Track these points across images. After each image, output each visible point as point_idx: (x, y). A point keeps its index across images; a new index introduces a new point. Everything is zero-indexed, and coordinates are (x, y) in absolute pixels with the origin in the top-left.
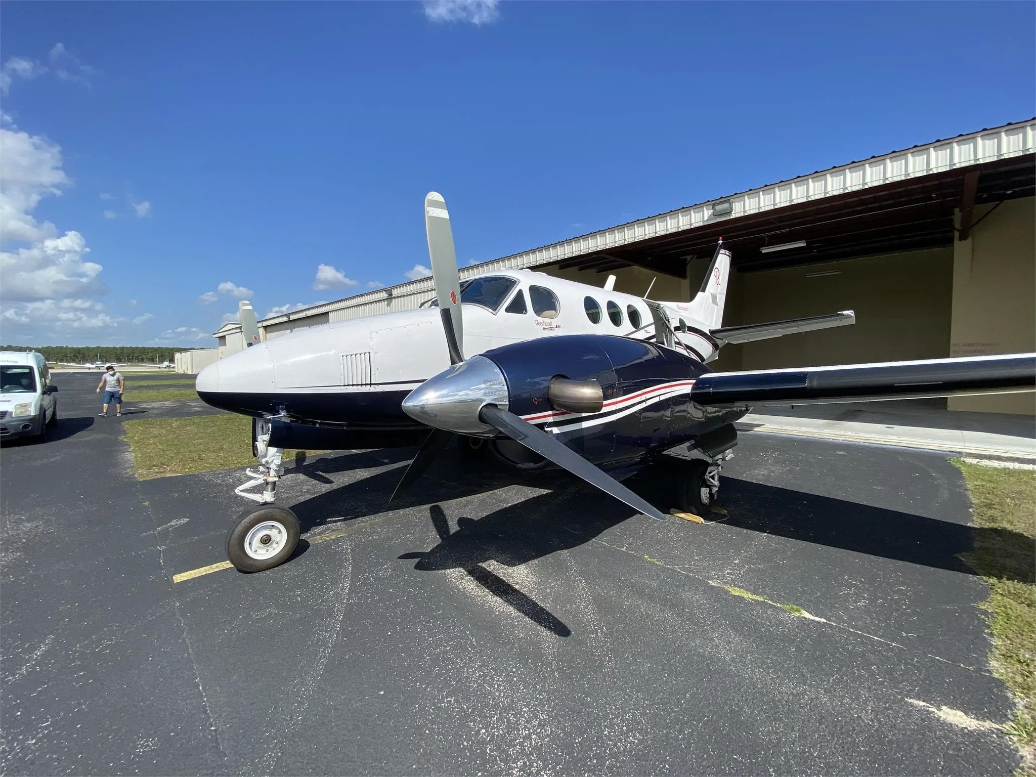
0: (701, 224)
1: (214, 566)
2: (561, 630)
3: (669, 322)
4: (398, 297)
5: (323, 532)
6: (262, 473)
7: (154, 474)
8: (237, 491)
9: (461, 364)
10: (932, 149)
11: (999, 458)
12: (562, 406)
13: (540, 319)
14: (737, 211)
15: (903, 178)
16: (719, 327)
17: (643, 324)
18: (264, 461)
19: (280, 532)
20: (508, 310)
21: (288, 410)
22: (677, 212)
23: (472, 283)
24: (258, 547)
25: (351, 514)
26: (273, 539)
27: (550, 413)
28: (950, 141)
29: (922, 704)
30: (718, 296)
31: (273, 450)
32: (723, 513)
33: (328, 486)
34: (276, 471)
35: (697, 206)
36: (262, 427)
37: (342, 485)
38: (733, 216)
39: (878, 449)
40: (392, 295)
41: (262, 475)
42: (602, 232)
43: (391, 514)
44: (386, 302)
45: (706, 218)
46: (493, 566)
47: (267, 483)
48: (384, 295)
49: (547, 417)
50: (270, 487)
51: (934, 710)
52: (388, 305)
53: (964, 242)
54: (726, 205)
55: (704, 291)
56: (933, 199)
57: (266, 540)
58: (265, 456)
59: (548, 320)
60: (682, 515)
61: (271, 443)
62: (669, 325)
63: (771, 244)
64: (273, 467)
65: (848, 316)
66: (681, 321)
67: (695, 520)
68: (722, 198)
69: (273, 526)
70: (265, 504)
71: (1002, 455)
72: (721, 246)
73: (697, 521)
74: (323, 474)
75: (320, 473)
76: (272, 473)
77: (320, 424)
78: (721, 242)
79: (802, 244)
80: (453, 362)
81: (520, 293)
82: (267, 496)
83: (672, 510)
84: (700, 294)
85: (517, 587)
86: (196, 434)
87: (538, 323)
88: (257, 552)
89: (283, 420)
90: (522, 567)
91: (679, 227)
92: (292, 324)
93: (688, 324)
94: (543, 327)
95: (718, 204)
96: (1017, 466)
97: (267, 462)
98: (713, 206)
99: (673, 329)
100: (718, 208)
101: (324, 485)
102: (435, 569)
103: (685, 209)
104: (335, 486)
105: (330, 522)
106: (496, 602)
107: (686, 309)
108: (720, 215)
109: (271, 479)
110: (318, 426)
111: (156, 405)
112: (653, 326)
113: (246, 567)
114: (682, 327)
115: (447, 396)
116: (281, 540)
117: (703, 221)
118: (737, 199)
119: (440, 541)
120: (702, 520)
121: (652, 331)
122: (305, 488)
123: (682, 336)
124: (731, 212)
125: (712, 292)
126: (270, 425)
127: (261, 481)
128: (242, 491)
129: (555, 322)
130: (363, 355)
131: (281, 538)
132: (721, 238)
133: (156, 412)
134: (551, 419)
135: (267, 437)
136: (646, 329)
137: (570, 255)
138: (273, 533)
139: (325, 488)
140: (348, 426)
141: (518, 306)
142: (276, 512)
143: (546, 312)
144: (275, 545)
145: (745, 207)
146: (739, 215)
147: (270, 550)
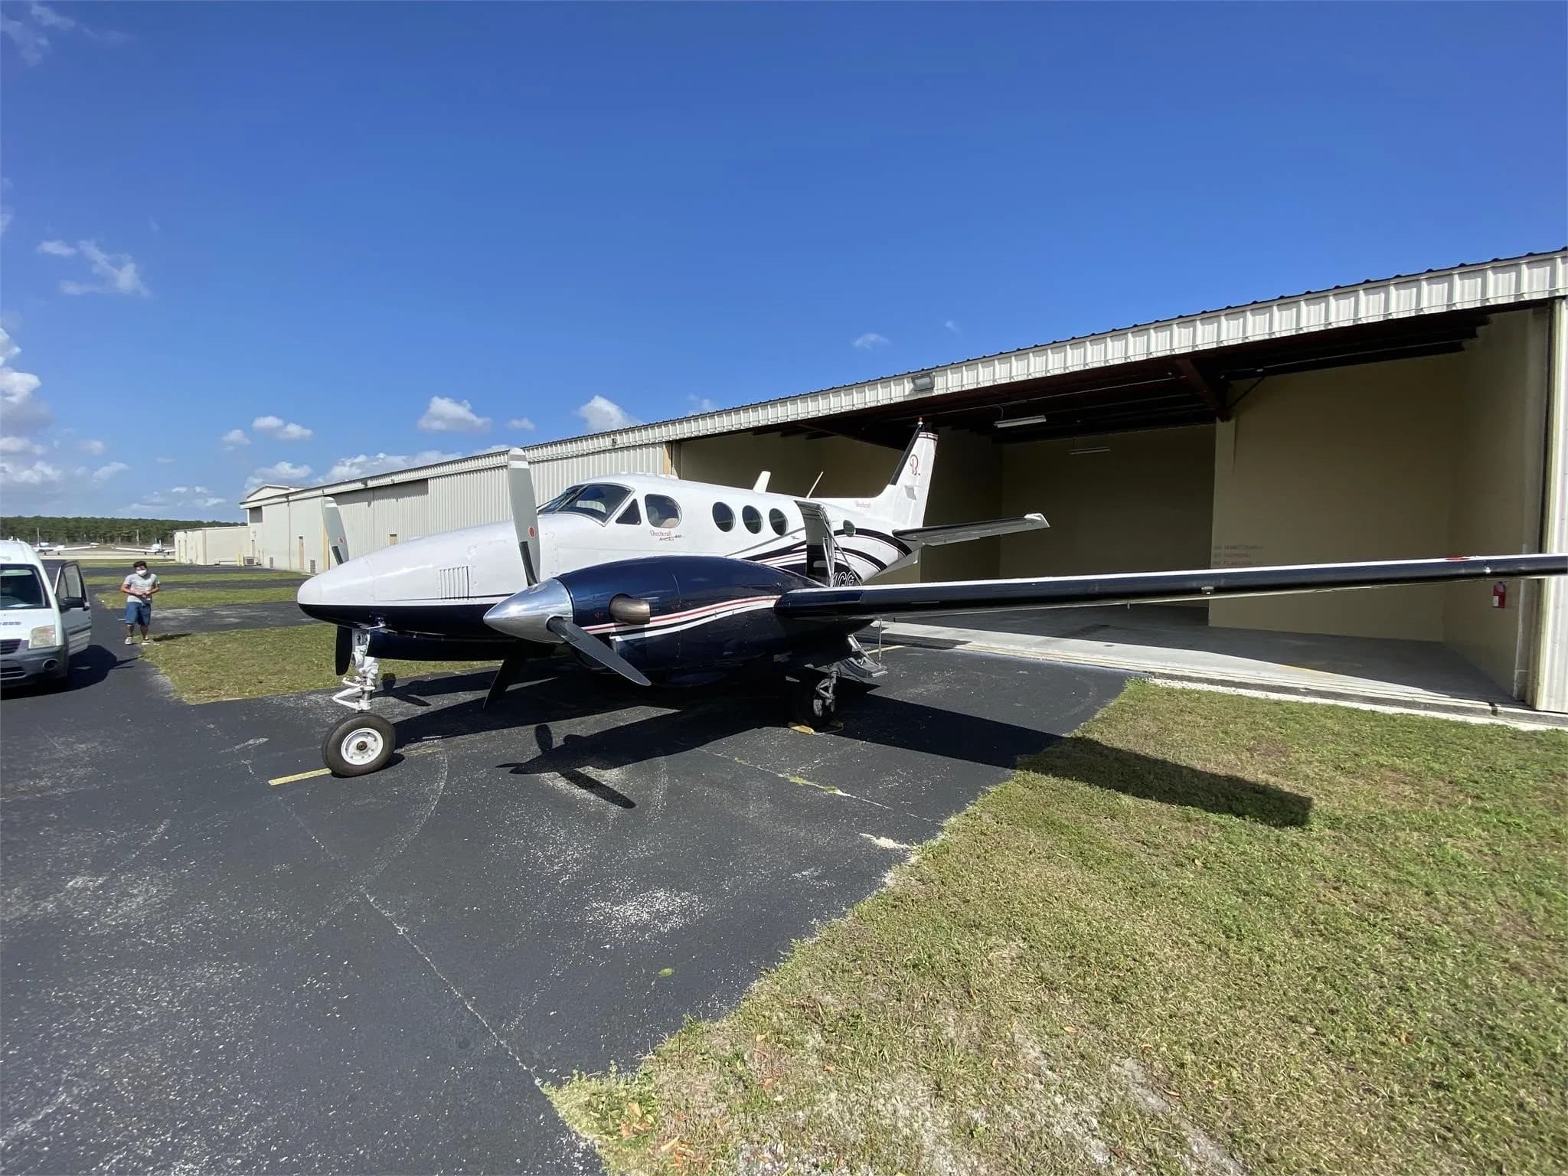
0: (901, 399)
2: (628, 804)
3: (828, 524)
5: (419, 748)
6: (359, 682)
7: (204, 698)
8: (334, 698)
9: (536, 585)
10: (1130, 335)
12: (621, 620)
13: (657, 530)
14: (939, 388)
15: (1102, 365)
16: (919, 525)
17: (789, 529)
18: (361, 670)
19: (376, 740)
20: (619, 521)
21: (386, 621)
23: (585, 489)
24: (354, 753)
25: (448, 732)
26: (369, 746)
27: (613, 624)
28: (1147, 327)
29: (868, 836)
30: (915, 488)
31: (370, 660)
32: (839, 726)
33: (424, 708)
34: (372, 680)
35: (897, 378)
36: (359, 639)
37: (440, 708)
38: (936, 392)
39: (1070, 669)
41: (358, 685)
43: (494, 732)
45: (907, 393)
46: (590, 771)
47: (364, 692)
49: (609, 628)
50: (366, 695)
51: (875, 839)
53: (1225, 424)
54: (926, 380)
55: (894, 483)
57: (362, 747)
58: (362, 665)
59: (667, 530)
60: (795, 727)
61: (370, 653)
62: (827, 529)
63: (1009, 416)
64: (370, 676)
65: (1032, 521)
66: (847, 524)
67: (806, 732)
68: (922, 370)
69: (369, 733)
70: (361, 712)
71: (1193, 675)
72: (922, 427)
73: (809, 733)
74: (418, 697)
75: (415, 696)
76: (369, 682)
77: (417, 635)
78: (921, 423)
79: (1041, 420)
80: (529, 584)
81: (634, 502)
82: (364, 705)
83: (789, 723)
84: (889, 487)
85: (604, 782)
86: (243, 653)
87: (654, 534)
88: (352, 756)
89: (381, 631)
90: (615, 770)
91: (878, 401)
93: (856, 527)
94: (659, 537)
95: (918, 378)
97: (364, 672)
98: (913, 380)
99: (833, 534)
100: (919, 382)
101: (419, 708)
103: (884, 380)
104: (431, 709)
105: (427, 740)
106: (580, 792)
107: (869, 506)
108: (922, 391)
109: (367, 688)
110: (415, 637)
111: (168, 613)
112: (804, 531)
113: (342, 771)
114: (848, 529)
115: (537, 608)
116: (377, 748)
117: (904, 396)
118: (939, 373)
119: (539, 753)
120: (812, 731)
121: (802, 536)
122: (397, 711)
123: (842, 541)
124: (932, 388)
125: (908, 484)
126: (368, 636)
127: (358, 689)
128: (341, 698)
129: (674, 532)
130: (460, 570)
131: (376, 746)
132: (922, 418)
133: (172, 623)
134: (614, 630)
135: (364, 648)
136: (793, 535)
137: (755, 424)
138: (369, 740)
139: (420, 710)
140: (444, 637)
141: (631, 516)
142: (373, 720)
143: (669, 520)
144: (370, 752)
145: (948, 383)
146: (941, 392)
147: (366, 757)
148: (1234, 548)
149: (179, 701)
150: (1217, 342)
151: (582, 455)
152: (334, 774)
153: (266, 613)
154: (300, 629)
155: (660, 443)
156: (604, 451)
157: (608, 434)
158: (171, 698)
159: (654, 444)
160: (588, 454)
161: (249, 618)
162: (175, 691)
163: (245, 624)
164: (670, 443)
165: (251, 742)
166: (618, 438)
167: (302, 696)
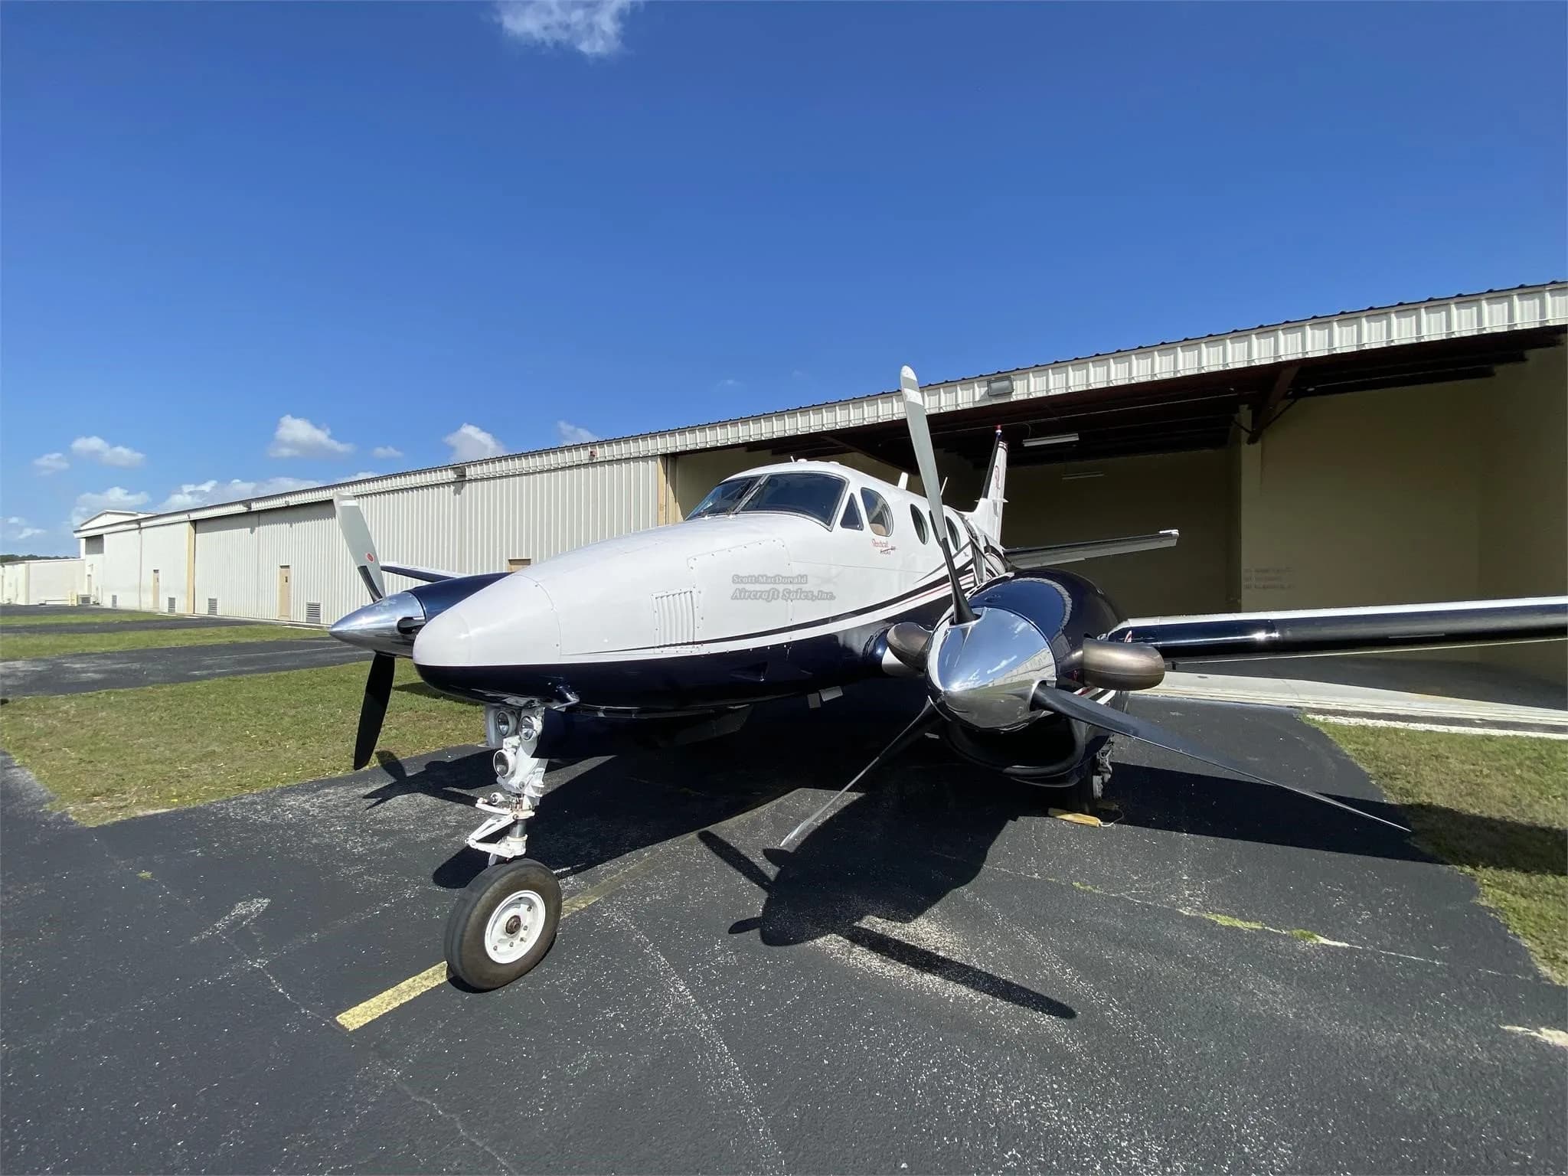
0: (971, 406)
1: (403, 985)
3: (976, 540)
4: (476, 480)
7: (105, 812)
11: (1345, 714)
13: (877, 538)
14: (1019, 393)
15: (1221, 368)
18: (512, 782)
19: (534, 907)
20: (842, 523)
22: (939, 386)
24: (500, 941)
26: (523, 922)
28: (1274, 328)
30: (996, 506)
31: (533, 763)
32: (1113, 809)
34: (533, 799)
35: (966, 381)
38: (1014, 398)
40: (465, 476)
42: (830, 405)
44: (452, 488)
45: (977, 398)
47: (517, 823)
48: (451, 475)
50: (519, 828)
52: (457, 492)
53: (1253, 446)
54: (1006, 383)
55: (986, 496)
56: (1231, 392)
57: (513, 927)
58: (516, 775)
59: (884, 539)
60: (1069, 817)
61: (535, 752)
62: (977, 544)
63: (1036, 435)
65: (1172, 538)
66: (986, 539)
67: (1089, 822)
68: (999, 372)
69: (520, 898)
70: (513, 859)
71: (1347, 709)
72: (999, 437)
73: (1093, 823)
76: (526, 803)
77: (605, 712)
79: (1074, 438)
82: (516, 846)
83: (1051, 811)
84: (982, 501)
85: (941, 954)
87: (876, 544)
88: (501, 949)
90: (922, 920)
91: (940, 408)
92: (255, 518)
93: (990, 543)
94: (880, 548)
95: (994, 381)
96: (1381, 723)
97: (518, 785)
98: (989, 382)
100: (995, 385)
102: (796, 942)
103: (948, 384)
106: (931, 981)
108: (997, 396)
109: (522, 816)
110: (601, 715)
112: (969, 544)
114: (989, 548)
116: (536, 923)
117: (974, 402)
118: (1017, 377)
120: (1099, 821)
124: (1010, 393)
125: (993, 497)
126: (539, 722)
127: (506, 819)
131: (536, 920)
132: (999, 426)
135: (526, 743)
137: (781, 434)
138: (524, 911)
140: (637, 713)
141: (852, 517)
142: (530, 872)
144: (525, 935)
145: (1030, 387)
146: (1021, 398)
147: (517, 942)
148: (1266, 571)
149: (63, 820)
150: (1357, 346)
151: (549, 471)
152: (457, 981)
153: (136, 666)
154: (199, 686)
155: (654, 457)
156: (578, 466)
157: (585, 446)
158: (50, 813)
159: (645, 458)
160: (556, 470)
161: (115, 671)
162: (51, 800)
163: (112, 681)
164: (665, 457)
165: (240, 909)
166: (598, 451)
167: (271, 801)
